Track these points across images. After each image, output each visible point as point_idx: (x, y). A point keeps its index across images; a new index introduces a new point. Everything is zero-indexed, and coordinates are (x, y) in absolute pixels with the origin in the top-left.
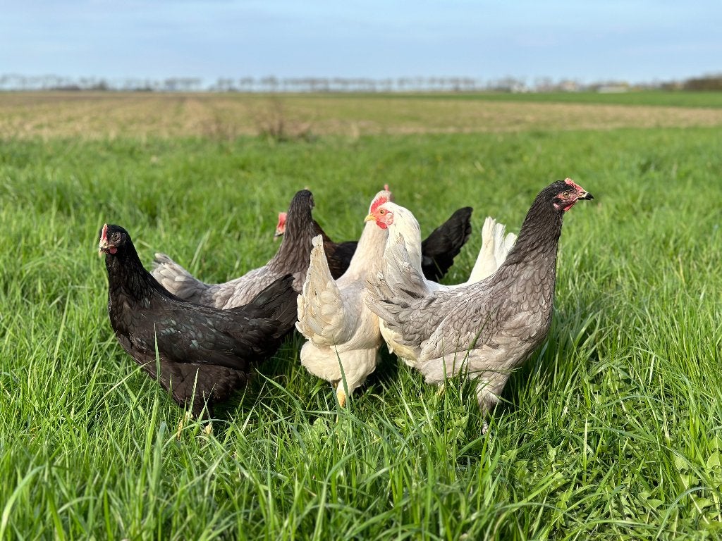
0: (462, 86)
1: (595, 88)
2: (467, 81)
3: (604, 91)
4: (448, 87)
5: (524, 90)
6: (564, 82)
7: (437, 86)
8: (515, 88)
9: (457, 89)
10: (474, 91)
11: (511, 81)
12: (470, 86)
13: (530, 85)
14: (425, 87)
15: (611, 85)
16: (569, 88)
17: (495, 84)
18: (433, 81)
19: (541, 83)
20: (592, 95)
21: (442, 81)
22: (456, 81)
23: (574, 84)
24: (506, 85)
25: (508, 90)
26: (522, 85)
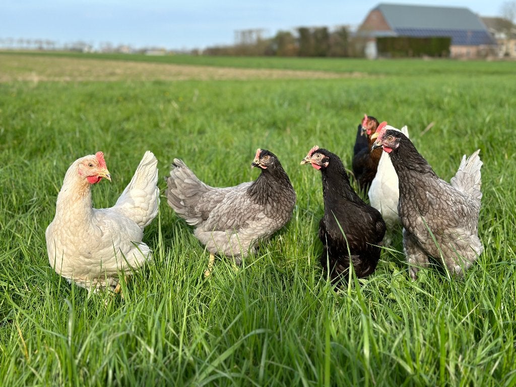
0: (45, 46)
1: (143, 51)
2: (48, 43)
3: (150, 54)
4: (33, 47)
5: (93, 51)
6: (121, 47)
7: (25, 45)
8: (86, 50)
9: (41, 48)
10: (54, 50)
11: (83, 44)
12: (51, 47)
13: (97, 47)
14: (15, 46)
15: (154, 49)
16: (125, 51)
17: (70, 46)
18: (21, 41)
19: (104, 46)
20: (141, 56)
21: (28, 42)
22: (40, 42)
23: (129, 48)
24: (78, 47)
25: (81, 51)
26: (91, 47)
